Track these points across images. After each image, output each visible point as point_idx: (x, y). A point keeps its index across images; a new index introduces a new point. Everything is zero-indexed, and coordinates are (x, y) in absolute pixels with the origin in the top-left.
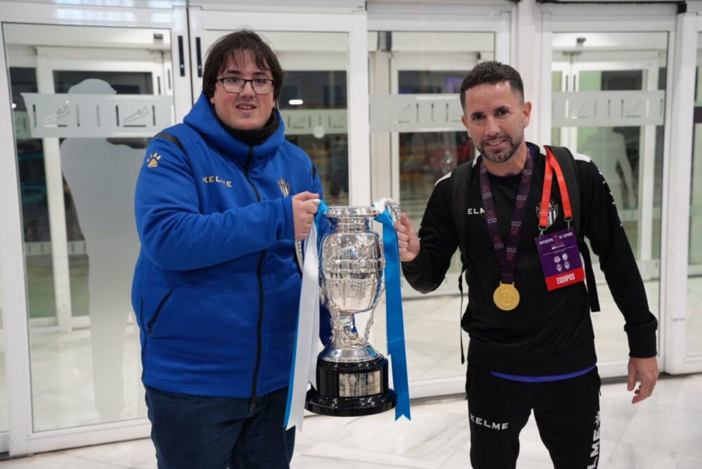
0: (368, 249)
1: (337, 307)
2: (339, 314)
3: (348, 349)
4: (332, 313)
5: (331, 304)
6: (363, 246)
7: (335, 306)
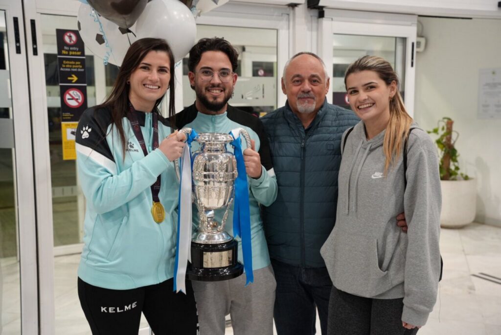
0: (225, 165)
1: (203, 205)
2: (204, 209)
3: (210, 234)
4: (199, 209)
5: (198, 202)
6: (222, 162)
7: (202, 204)
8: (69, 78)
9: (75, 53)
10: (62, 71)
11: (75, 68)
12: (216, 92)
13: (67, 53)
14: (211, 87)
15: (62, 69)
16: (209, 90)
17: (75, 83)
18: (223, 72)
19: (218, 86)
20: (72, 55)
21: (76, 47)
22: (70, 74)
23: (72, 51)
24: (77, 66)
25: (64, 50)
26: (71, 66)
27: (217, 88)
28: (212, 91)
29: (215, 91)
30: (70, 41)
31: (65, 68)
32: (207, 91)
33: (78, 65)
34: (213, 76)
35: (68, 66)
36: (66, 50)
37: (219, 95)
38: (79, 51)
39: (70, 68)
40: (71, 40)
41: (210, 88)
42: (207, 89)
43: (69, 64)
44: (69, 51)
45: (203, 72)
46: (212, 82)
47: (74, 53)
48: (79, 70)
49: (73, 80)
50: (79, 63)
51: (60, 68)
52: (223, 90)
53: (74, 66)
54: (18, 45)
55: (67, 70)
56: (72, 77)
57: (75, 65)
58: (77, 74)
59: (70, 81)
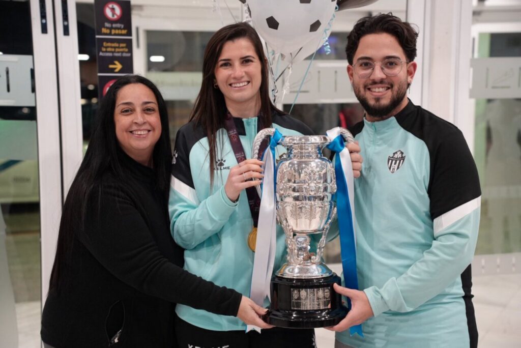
4: (287, 233)
5: (285, 224)
7: (289, 226)
8: (111, 66)
9: (120, 32)
10: (101, 56)
11: (118, 52)
12: (379, 90)
13: (108, 31)
14: (371, 84)
15: (101, 54)
16: (369, 89)
17: (119, 72)
18: (390, 62)
19: (382, 81)
20: (115, 35)
21: (120, 23)
22: (112, 60)
23: (116, 28)
24: (121, 50)
25: (104, 27)
26: (113, 50)
27: (380, 85)
28: (374, 90)
29: (377, 90)
30: (113, 16)
31: (106, 52)
32: (367, 90)
33: (122, 47)
34: (373, 69)
35: (109, 49)
36: (107, 28)
37: (384, 94)
38: (124, 29)
39: (112, 52)
40: (114, 14)
41: (370, 87)
42: (367, 88)
43: (112, 47)
44: (111, 29)
45: (361, 65)
46: (372, 77)
47: (117, 32)
48: (124, 55)
49: (115, 69)
50: (124, 45)
51: (99, 53)
52: (391, 87)
53: (117, 50)
54: (44, 21)
55: (108, 54)
56: (115, 64)
57: (119, 47)
58: (121, 60)
59: (112, 70)
